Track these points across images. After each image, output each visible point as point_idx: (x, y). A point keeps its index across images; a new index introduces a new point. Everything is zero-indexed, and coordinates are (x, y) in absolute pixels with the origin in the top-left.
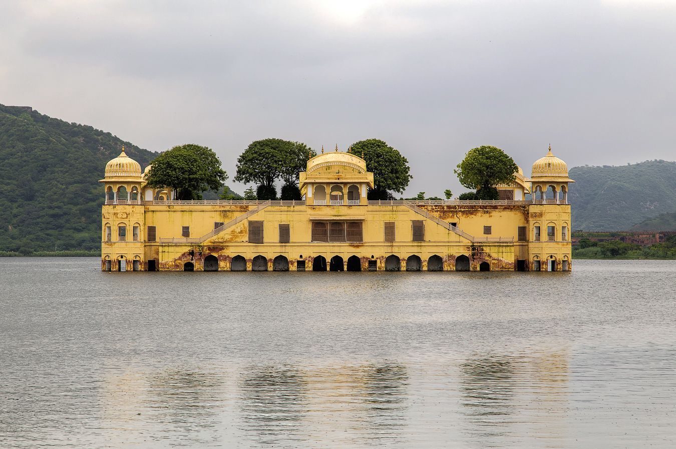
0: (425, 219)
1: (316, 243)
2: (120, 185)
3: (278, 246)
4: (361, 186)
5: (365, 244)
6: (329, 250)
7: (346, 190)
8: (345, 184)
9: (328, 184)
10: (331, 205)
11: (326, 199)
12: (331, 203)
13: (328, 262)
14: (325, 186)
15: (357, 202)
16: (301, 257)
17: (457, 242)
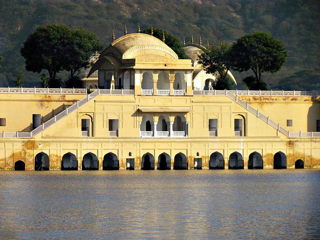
0: (246, 111)
1: (144, 139)
3: (107, 142)
4: (186, 73)
5: (190, 140)
6: (157, 146)
7: (172, 79)
8: (172, 70)
9: (155, 71)
10: (158, 94)
11: (153, 87)
12: (157, 91)
13: (157, 159)
14: (152, 72)
15: (182, 92)
16: (130, 154)
17: (275, 137)
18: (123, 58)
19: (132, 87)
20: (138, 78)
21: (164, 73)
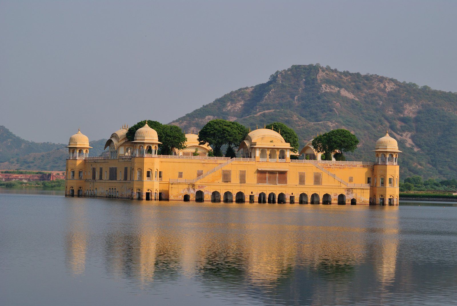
0: (322, 172)
1: (260, 184)
2: (148, 145)
3: (239, 186)
4: (287, 151)
5: (288, 186)
6: (268, 189)
7: (278, 153)
8: (278, 149)
9: (268, 148)
10: (269, 161)
11: (267, 157)
12: (269, 160)
13: (267, 196)
14: (266, 150)
15: (284, 160)
16: (252, 193)
17: (339, 186)
18: (252, 142)
19: (255, 157)
20: (258, 153)
21: (273, 150)
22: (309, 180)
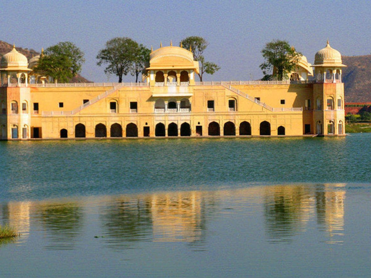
0: (237, 95)
1: (157, 114)
3: (129, 116)
4: (189, 71)
5: (193, 114)
6: (166, 119)
7: (178, 75)
8: (178, 70)
12: (168, 84)
17: (260, 112)
18: (150, 63)
21: (173, 72)
22: (222, 106)
